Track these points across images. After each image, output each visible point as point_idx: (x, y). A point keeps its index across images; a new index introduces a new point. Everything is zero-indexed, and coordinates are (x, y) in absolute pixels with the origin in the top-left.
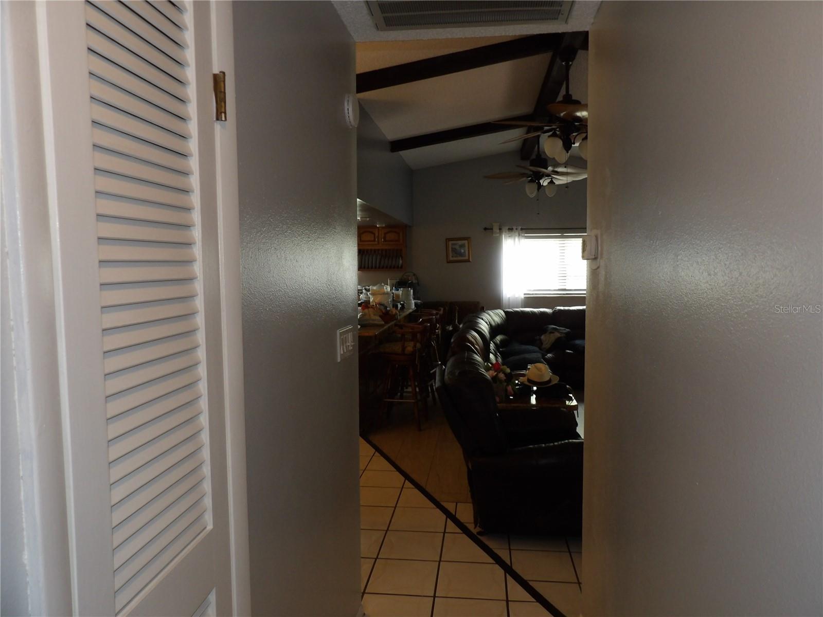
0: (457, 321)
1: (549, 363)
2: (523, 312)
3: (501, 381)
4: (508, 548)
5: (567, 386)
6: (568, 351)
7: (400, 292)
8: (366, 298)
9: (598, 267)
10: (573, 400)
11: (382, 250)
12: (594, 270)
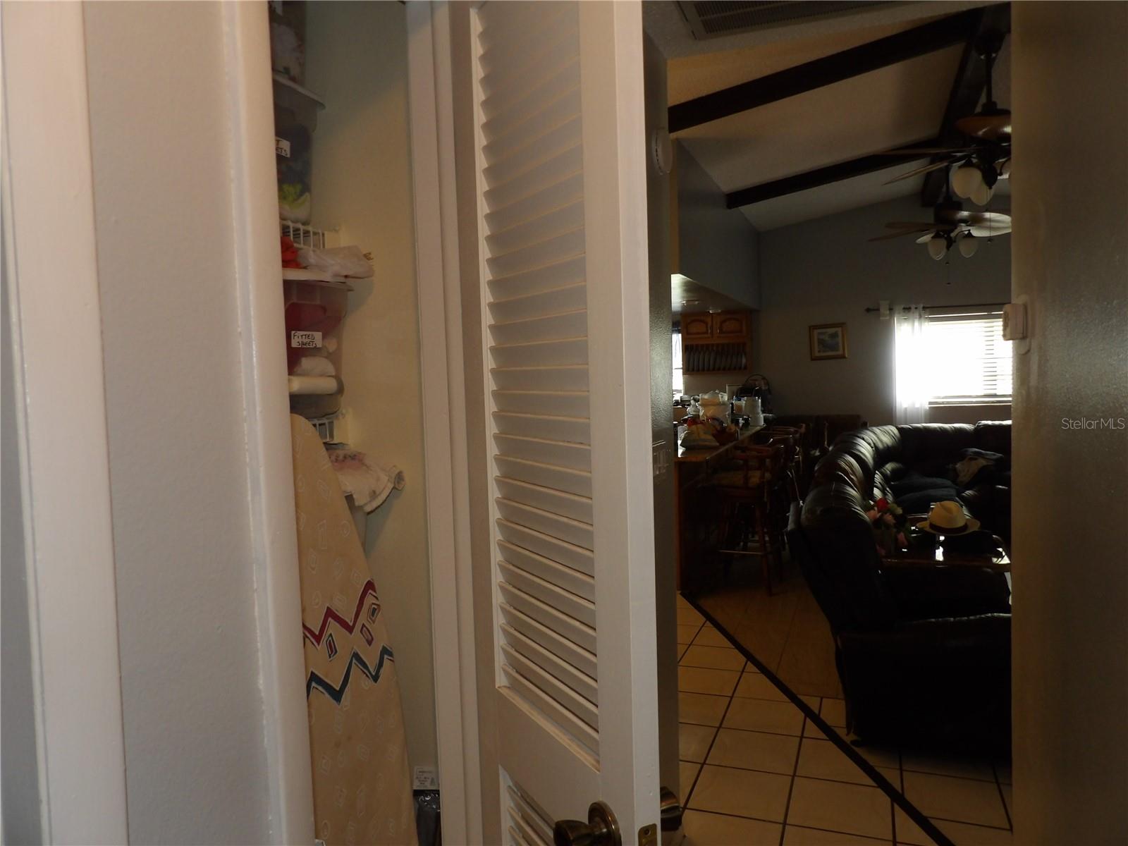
0: (826, 443)
1: (968, 502)
2: (926, 429)
3: (888, 526)
4: (898, 767)
5: (994, 536)
6: (1000, 487)
7: (743, 402)
8: (694, 411)
9: (1029, 351)
10: (1003, 557)
11: (718, 345)
12: (1023, 355)
